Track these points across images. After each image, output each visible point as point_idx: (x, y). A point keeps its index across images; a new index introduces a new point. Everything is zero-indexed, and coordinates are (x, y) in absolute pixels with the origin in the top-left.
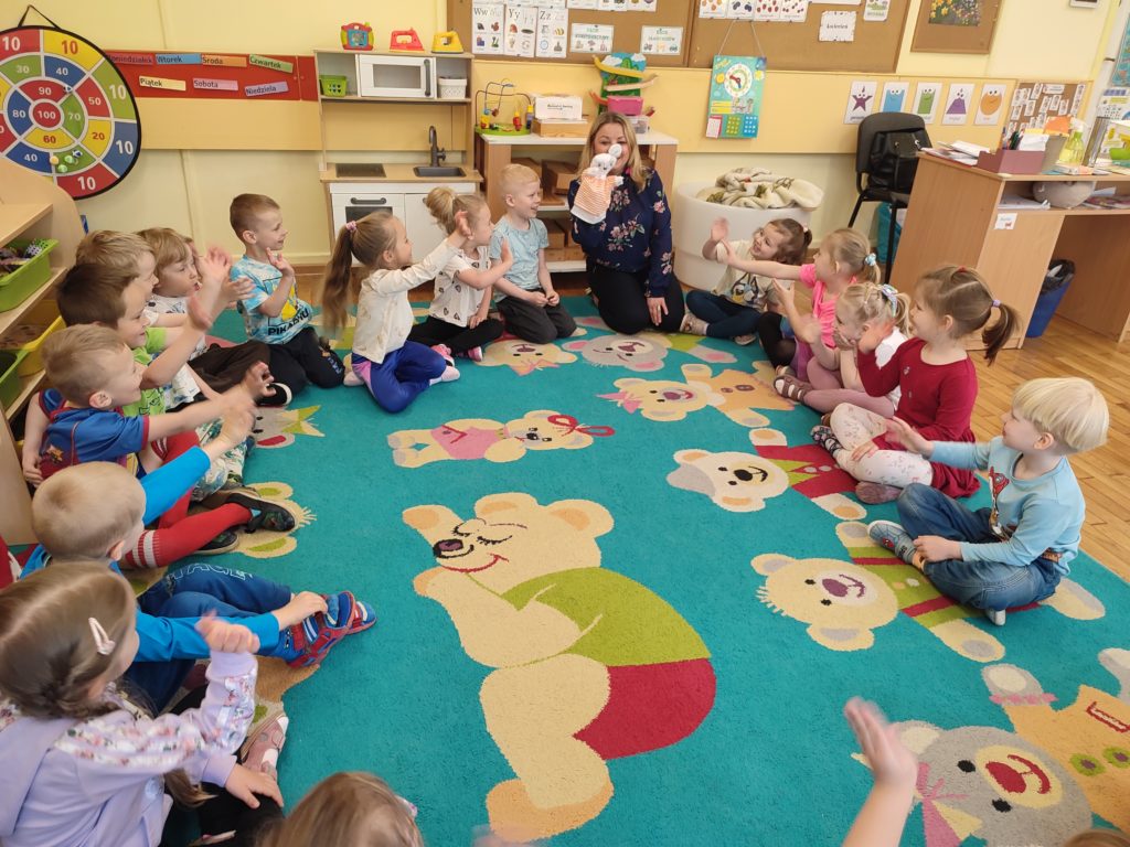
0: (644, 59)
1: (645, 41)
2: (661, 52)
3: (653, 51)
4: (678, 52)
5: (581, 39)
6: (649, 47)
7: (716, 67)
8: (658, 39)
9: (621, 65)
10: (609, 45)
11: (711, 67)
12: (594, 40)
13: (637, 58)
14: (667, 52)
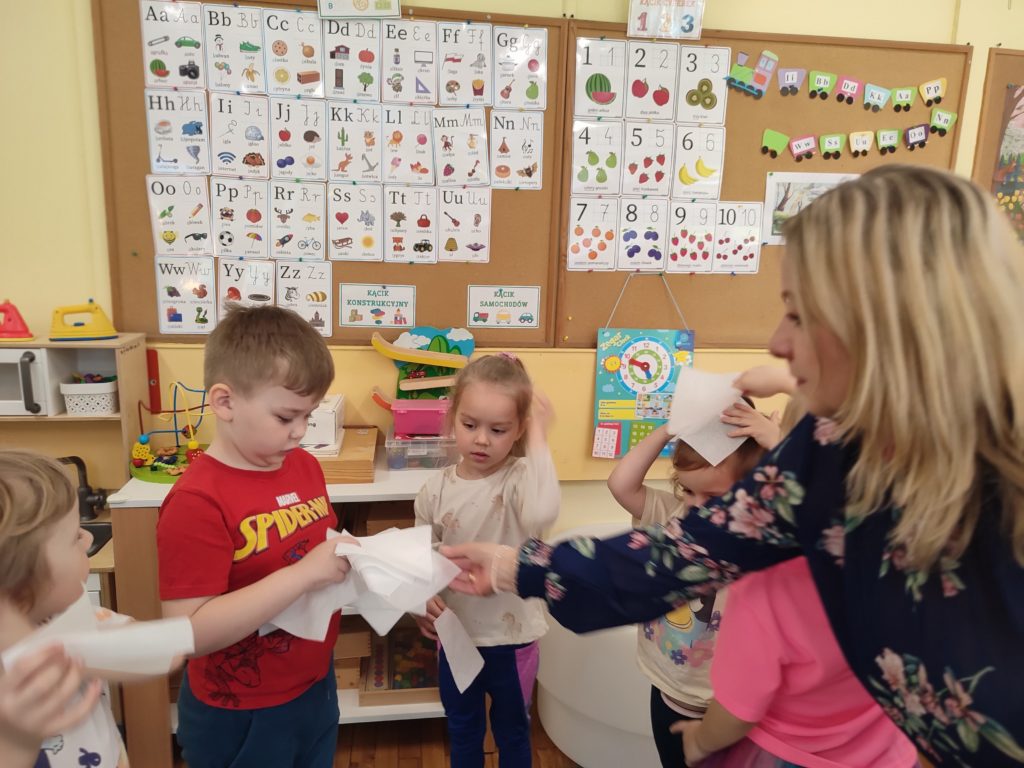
0: (470, 337)
1: (474, 307)
2: (503, 324)
3: (491, 322)
4: (534, 324)
5: (356, 307)
6: (483, 317)
7: (603, 346)
8: (498, 304)
9: (428, 348)
10: (409, 315)
11: (595, 346)
12: (382, 308)
13: (457, 335)
14: (515, 323)
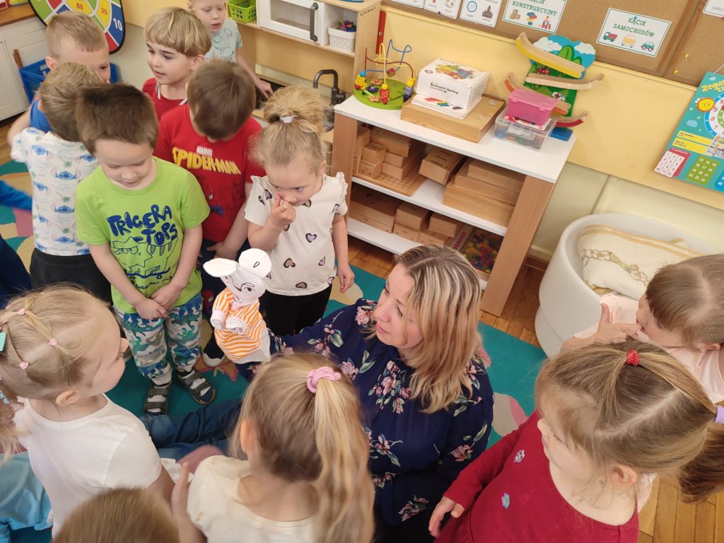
1: (607, 28)
2: (627, 47)
3: (617, 43)
4: (653, 53)
5: (516, 8)
6: (612, 37)
7: (705, 88)
8: (629, 29)
9: (558, 53)
10: (554, 22)
11: (697, 85)
12: (536, 13)
14: (637, 48)
